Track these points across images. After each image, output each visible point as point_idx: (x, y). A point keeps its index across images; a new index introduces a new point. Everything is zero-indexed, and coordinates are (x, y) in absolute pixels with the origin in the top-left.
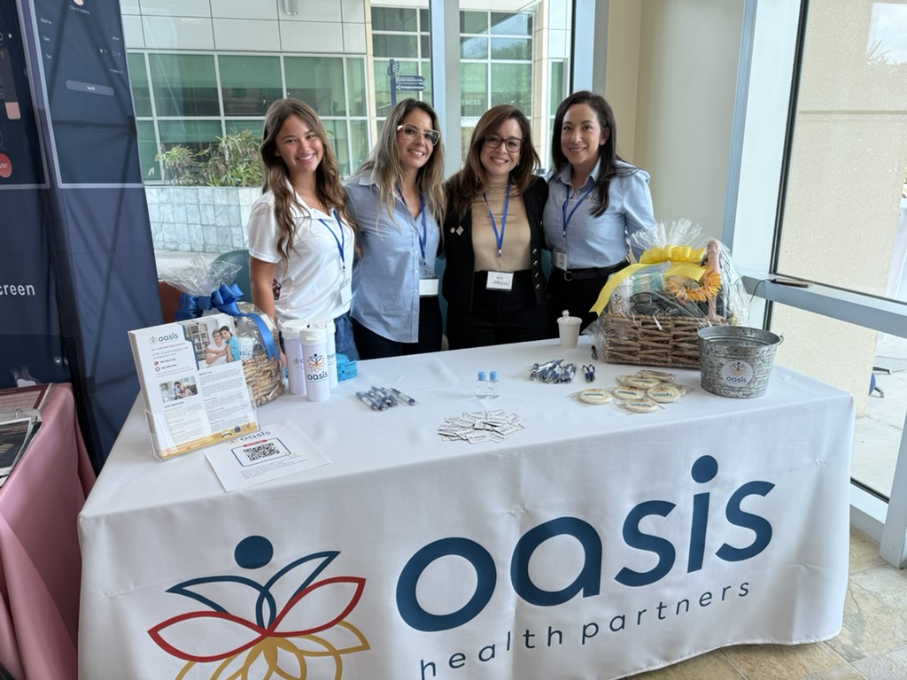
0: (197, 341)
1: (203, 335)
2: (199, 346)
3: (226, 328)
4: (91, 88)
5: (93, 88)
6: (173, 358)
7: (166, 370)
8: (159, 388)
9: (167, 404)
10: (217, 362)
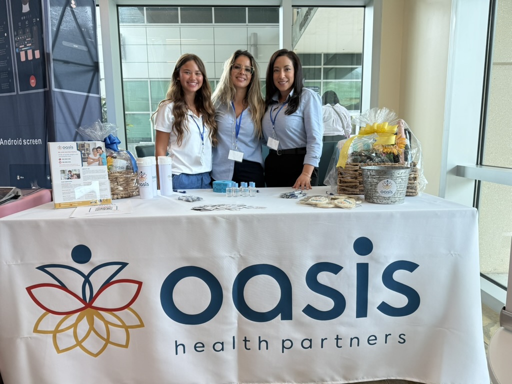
0: (83, 152)
1: (87, 149)
2: (84, 154)
3: (100, 148)
4: (76, 46)
5: (77, 46)
6: (69, 158)
7: (65, 163)
8: (60, 172)
9: (63, 181)
10: (93, 164)
